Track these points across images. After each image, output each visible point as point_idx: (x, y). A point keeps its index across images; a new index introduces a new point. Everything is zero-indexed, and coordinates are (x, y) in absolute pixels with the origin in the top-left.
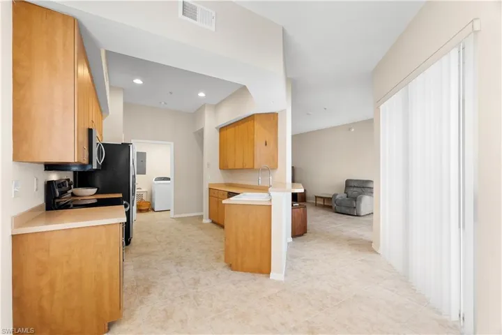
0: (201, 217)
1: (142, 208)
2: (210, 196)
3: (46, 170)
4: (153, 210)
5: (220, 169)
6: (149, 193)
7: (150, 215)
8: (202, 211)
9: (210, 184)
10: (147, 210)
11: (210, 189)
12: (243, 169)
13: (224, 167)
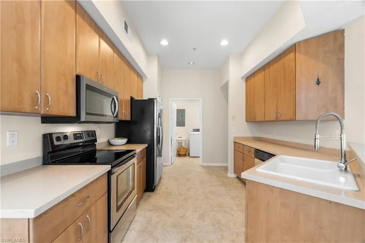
0: (226, 169)
1: (181, 153)
2: (234, 150)
3: (43, 122)
4: (189, 155)
5: (246, 121)
6: (187, 142)
7: (186, 159)
8: (228, 162)
9: (235, 138)
10: (185, 155)
11: (235, 142)
12: (277, 121)
13: (251, 119)
